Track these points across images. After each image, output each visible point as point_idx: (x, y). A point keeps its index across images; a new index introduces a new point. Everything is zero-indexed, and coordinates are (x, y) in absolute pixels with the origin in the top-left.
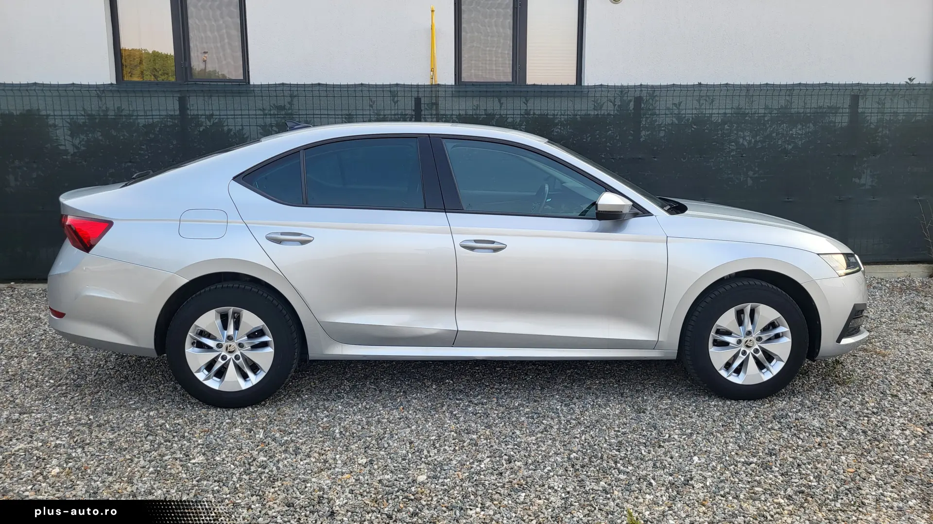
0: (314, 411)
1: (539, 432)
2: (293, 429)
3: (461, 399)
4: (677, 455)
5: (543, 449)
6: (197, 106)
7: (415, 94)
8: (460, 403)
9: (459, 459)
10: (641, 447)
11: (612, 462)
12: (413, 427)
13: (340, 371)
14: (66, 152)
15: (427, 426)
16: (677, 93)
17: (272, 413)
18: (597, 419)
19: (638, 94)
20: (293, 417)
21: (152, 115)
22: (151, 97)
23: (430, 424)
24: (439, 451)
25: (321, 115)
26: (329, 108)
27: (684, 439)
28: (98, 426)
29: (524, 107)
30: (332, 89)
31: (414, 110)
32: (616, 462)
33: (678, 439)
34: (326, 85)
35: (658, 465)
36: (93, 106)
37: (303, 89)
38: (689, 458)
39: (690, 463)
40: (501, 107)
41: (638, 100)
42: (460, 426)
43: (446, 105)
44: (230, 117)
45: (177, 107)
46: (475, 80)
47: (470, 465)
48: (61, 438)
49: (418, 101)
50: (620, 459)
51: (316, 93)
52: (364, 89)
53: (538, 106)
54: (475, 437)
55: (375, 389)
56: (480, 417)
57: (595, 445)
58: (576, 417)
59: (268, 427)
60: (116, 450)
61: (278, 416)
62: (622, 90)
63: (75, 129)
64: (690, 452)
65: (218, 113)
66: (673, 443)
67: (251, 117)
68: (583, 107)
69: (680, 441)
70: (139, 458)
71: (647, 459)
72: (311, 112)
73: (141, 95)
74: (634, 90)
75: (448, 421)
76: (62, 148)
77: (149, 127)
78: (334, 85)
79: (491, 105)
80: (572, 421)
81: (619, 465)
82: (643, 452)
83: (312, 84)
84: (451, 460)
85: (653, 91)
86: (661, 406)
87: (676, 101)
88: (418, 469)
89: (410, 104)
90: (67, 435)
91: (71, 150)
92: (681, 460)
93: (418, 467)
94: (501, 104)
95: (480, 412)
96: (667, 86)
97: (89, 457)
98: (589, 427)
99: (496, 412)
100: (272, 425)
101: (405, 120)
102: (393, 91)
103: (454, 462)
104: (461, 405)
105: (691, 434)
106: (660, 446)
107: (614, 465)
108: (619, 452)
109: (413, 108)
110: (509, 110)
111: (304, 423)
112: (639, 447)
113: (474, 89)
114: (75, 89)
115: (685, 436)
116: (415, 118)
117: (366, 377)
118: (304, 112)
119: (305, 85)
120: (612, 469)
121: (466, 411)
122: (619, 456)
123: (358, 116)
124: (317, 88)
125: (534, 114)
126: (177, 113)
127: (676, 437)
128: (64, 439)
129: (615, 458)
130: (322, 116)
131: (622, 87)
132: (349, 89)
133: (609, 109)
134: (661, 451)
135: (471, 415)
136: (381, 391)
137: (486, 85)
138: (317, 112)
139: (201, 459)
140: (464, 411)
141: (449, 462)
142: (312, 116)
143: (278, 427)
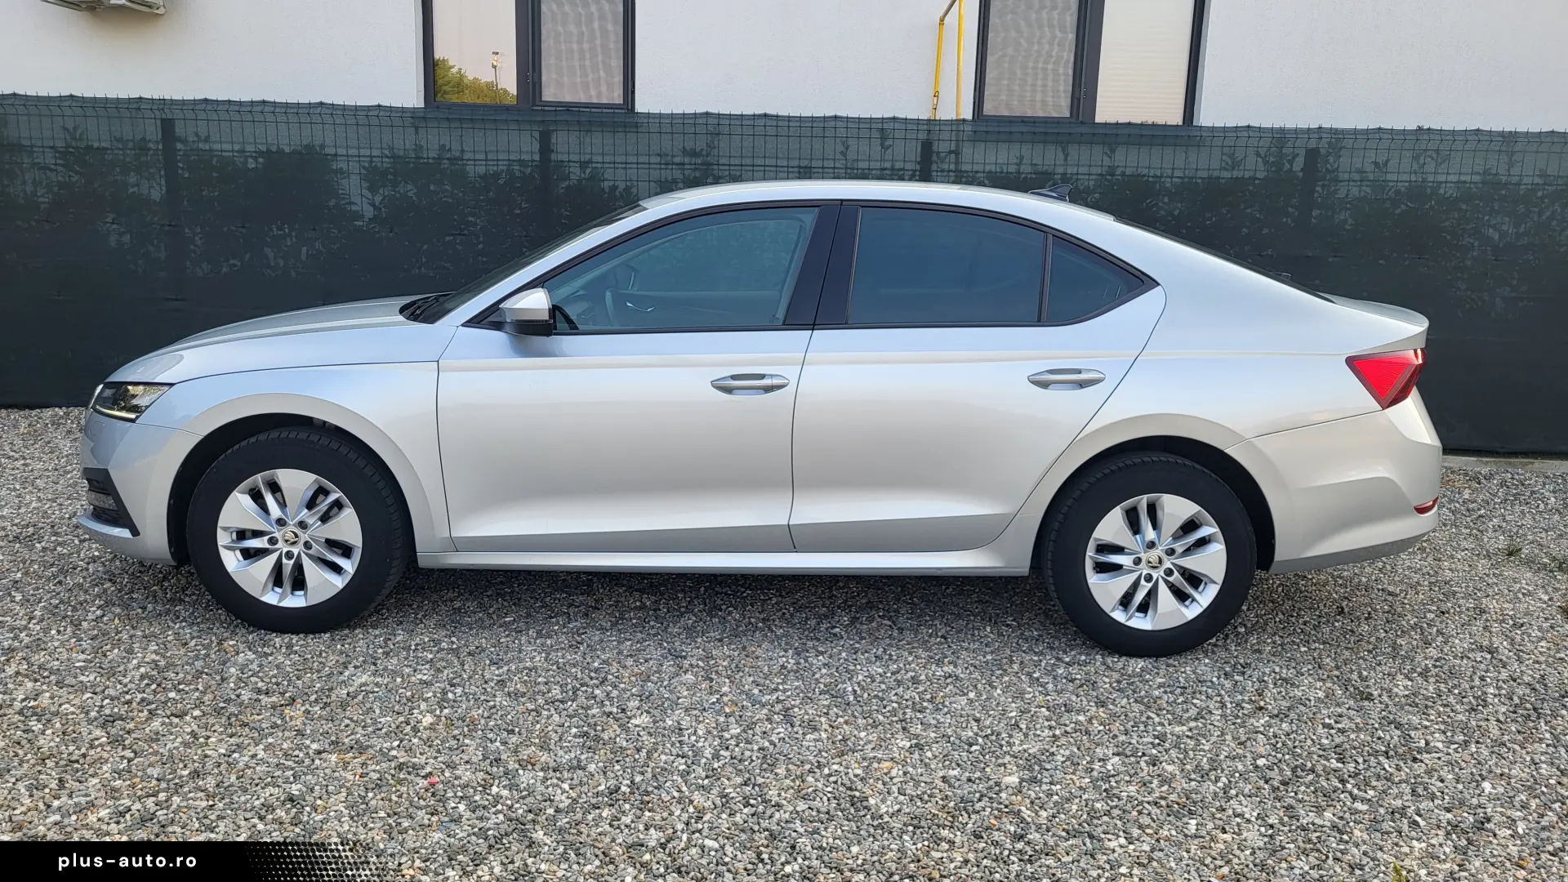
0: (802, 655)
1: (1189, 718)
2: (778, 684)
3: (1041, 653)
4: (1450, 776)
5: (1207, 748)
6: (567, 146)
7: (922, 136)
8: (1041, 661)
9: (1067, 753)
10: (1381, 758)
11: (1336, 781)
12: (972, 695)
13: (823, 592)
14: (359, 216)
15: (995, 694)
16: (1384, 144)
17: (736, 654)
18: (1288, 705)
19: (1312, 144)
20: (772, 663)
21: (498, 160)
22: (496, 129)
23: (999, 691)
24: (1026, 735)
25: (765, 166)
26: (780, 155)
27: (1456, 750)
28: (469, 654)
29: (1107, 162)
30: (786, 124)
31: (919, 163)
32: (1343, 781)
33: (1445, 749)
34: (777, 116)
35: (1420, 790)
36: (404, 142)
37: (738, 123)
38: (1475, 784)
39: (1477, 792)
40: (1066, 160)
41: (1312, 155)
42: (1054, 700)
43: (976, 156)
44: (620, 166)
45: (536, 146)
46: (1006, 113)
47: (1088, 766)
48: (421, 670)
49: (927, 146)
50: (1350, 776)
51: (759, 130)
52: (839, 124)
53: (1129, 161)
54: (1081, 718)
55: (890, 626)
56: (1081, 686)
57: (1295, 747)
58: (1251, 700)
59: (737, 676)
60: (509, 694)
61: (747, 659)
62: (1280, 137)
63: (374, 177)
64: (1472, 773)
65: (600, 159)
66: (1437, 755)
67: (652, 166)
68: (1204, 164)
69: (1449, 754)
70: (549, 710)
71: (1397, 780)
72: (749, 161)
73: (482, 126)
74: (1306, 136)
75: (1029, 689)
76: (354, 208)
77: (490, 178)
78: (789, 117)
79: (1049, 157)
80: (1244, 705)
81: (1349, 786)
82: (1387, 766)
83: (754, 115)
84: (1053, 754)
85: (1337, 139)
86: (1396, 690)
87: (1381, 160)
88: (999, 765)
89: (913, 152)
90: (427, 666)
91: (369, 212)
92: (1460, 786)
93: (1000, 761)
94: (1066, 156)
95: (1079, 676)
96: (1367, 132)
97: (472, 702)
98: (1277, 716)
99: (1107, 680)
100: (741, 674)
101: (901, 179)
102: (883, 130)
103: (1060, 758)
104: (1043, 664)
105: (1465, 742)
106: (1415, 760)
107: (1340, 786)
108: (1343, 763)
109: (918, 159)
110: (1083, 166)
111: (792, 674)
112: (1376, 758)
113: (1024, 129)
114: (382, 113)
115: (1456, 746)
116: (919, 176)
117: (870, 605)
118: (737, 162)
119: (742, 115)
120: (1339, 792)
121: (1054, 673)
122: (1345, 771)
123: (826, 170)
124: (762, 122)
125: (1123, 174)
126: (537, 157)
127: (1440, 745)
128: (426, 672)
129: (1341, 773)
130: (767, 168)
131: (1282, 130)
132: (815, 125)
133: (1253, 167)
134: (1419, 769)
135: (1064, 681)
136: (901, 630)
137: (1046, 122)
138: (759, 162)
139: (646, 720)
140: (1050, 671)
141: (1051, 758)
142: (751, 168)
143: (752, 679)
